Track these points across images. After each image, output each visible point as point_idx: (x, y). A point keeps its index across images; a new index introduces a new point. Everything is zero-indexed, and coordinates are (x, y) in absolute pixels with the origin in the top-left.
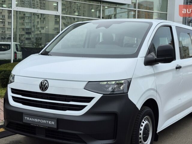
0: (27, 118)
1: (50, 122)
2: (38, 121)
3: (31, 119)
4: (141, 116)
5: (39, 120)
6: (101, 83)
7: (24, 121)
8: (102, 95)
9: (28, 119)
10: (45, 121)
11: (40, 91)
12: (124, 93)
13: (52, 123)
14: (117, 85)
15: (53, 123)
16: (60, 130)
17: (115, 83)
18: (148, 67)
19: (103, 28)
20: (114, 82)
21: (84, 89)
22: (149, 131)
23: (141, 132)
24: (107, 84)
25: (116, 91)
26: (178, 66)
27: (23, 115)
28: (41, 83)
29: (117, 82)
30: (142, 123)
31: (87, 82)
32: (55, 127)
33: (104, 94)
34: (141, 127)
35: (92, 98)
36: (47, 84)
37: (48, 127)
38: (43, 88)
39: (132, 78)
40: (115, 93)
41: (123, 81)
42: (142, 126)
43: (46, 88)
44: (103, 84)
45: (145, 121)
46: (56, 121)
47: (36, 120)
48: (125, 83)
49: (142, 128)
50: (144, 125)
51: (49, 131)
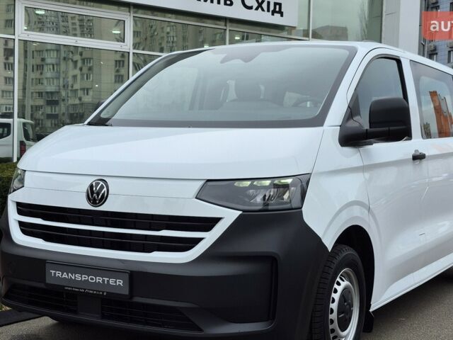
0: (55, 274)
1: (112, 281)
2: (83, 279)
3: (65, 275)
4: (334, 266)
5: (85, 277)
6: (236, 184)
7: (48, 281)
8: (241, 212)
9: (59, 274)
10: (99, 280)
11: (87, 206)
12: (292, 209)
13: (118, 283)
14: (276, 190)
15: (121, 284)
16: (137, 299)
17: (270, 184)
18: (348, 150)
19: (239, 62)
20: (267, 183)
21: (196, 198)
22: (351, 305)
23: (334, 306)
24: (252, 187)
25: (272, 205)
26: (418, 154)
27: (45, 266)
28: (91, 186)
29: (276, 182)
30: (336, 286)
31: (202, 182)
32: (126, 292)
33: (244, 211)
34: (333, 295)
35: (217, 220)
36: (105, 189)
37: (107, 292)
38: (95, 200)
39: (311, 174)
40: (270, 207)
41: (289, 181)
42: (336, 291)
43: (104, 199)
44: (241, 186)
45: (343, 281)
46: (127, 276)
47: (78, 277)
48: (293, 184)
49: (336, 296)
50: (340, 289)
51: (109, 303)
